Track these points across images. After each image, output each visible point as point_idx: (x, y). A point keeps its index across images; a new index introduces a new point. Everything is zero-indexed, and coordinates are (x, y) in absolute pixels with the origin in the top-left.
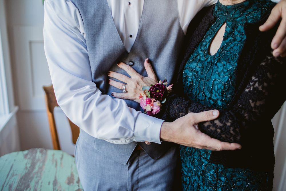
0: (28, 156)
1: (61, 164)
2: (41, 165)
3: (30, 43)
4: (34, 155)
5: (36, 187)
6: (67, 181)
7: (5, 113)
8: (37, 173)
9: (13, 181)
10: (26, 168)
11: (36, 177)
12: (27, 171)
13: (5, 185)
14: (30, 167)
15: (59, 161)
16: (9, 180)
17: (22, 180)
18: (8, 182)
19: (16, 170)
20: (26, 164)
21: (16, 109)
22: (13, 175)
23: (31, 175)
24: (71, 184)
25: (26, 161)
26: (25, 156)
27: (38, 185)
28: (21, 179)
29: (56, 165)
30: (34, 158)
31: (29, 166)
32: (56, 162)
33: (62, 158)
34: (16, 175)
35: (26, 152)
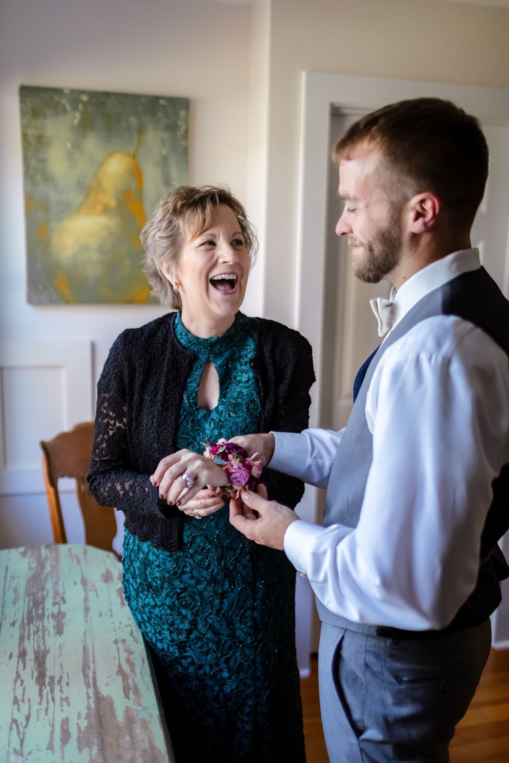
0: (28, 554)
1: (86, 560)
2: (54, 563)
3: (2, 369)
4: (37, 552)
5: (56, 589)
6: (102, 579)
8: (51, 572)
9: (17, 585)
10: (31, 568)
11: (52, 578)
12: (34, 572)
13: (6, 589)
14: (37, 567)
15: (81, 558)
16: (10, 584)
17: (31, 582)
18: (10, 586)
19: (15, 572)
20: (29, 564)
22: (13, 578)
23: (43, 576)
24: (110, 581)
25: (26, 561)
26: (23, 554)
27: (58, 586)
28: (29, 581)
29: (79, 562)
30: (39, 556)
31: (34, 565)
32: (78, 558)
33: (85, 553)
34: (18, 577)
35: (21, 549)
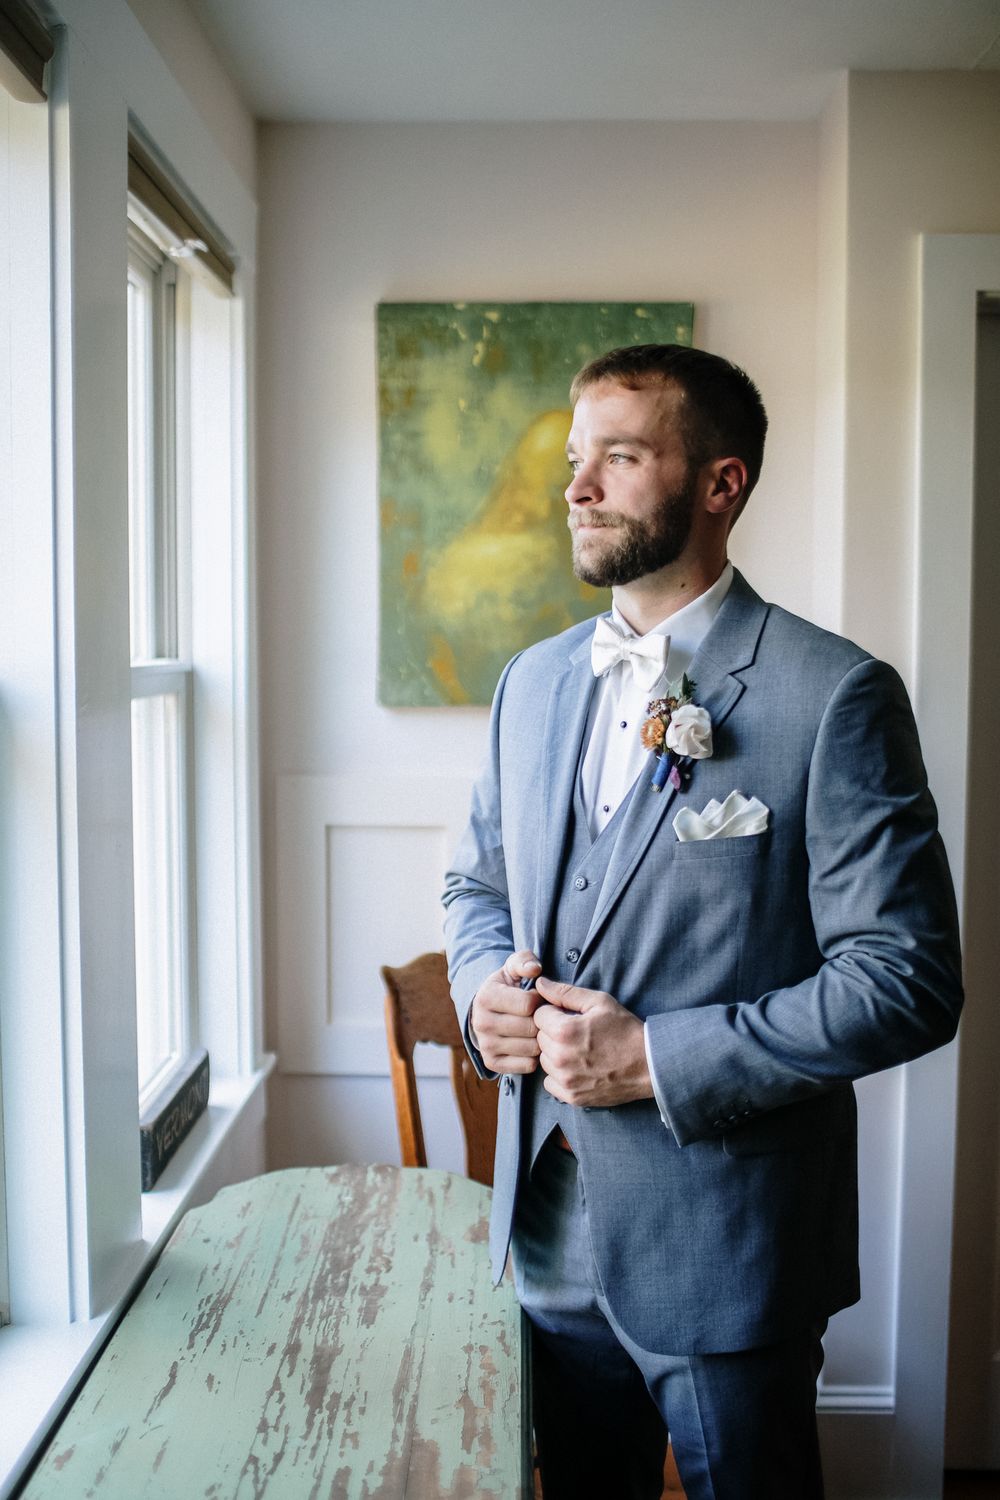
0: (342, 1179)
1: (447, 1199)
2: (385, 1199)
3: (329, 829)
4: (359, 1177)
5: (379, 1244)
6: (469, 1236)
7: (240, 1071)
8: (377, 1215)
9: (309, 1230)
10: (341, 1204)
11: (376, 1225)
12: (345, 1211)
13: (289, 1236)
14: (353, 1203)
15: (439, 1194)
16: (297, 1227)
17: (336, 1228)
18: (297, 1231)
19: (311, 1208)
20: (340, 1196)
21: (272, 1059)
22: (306, 1217)
23: (360, 1220)
24: (483, 1242)
25: (336, 1190)
26: (334, 1178)
27: (384, 1240)
28: (332, 1226)
29: (432, 1201)
30: (361, 1184)
31: (348, 1199)
32: (431, 1196)
33: (448, 1186)
34: (315, 1216)
35: (332, 1170)
